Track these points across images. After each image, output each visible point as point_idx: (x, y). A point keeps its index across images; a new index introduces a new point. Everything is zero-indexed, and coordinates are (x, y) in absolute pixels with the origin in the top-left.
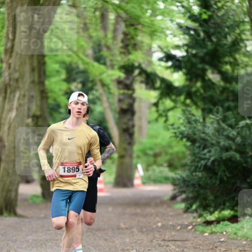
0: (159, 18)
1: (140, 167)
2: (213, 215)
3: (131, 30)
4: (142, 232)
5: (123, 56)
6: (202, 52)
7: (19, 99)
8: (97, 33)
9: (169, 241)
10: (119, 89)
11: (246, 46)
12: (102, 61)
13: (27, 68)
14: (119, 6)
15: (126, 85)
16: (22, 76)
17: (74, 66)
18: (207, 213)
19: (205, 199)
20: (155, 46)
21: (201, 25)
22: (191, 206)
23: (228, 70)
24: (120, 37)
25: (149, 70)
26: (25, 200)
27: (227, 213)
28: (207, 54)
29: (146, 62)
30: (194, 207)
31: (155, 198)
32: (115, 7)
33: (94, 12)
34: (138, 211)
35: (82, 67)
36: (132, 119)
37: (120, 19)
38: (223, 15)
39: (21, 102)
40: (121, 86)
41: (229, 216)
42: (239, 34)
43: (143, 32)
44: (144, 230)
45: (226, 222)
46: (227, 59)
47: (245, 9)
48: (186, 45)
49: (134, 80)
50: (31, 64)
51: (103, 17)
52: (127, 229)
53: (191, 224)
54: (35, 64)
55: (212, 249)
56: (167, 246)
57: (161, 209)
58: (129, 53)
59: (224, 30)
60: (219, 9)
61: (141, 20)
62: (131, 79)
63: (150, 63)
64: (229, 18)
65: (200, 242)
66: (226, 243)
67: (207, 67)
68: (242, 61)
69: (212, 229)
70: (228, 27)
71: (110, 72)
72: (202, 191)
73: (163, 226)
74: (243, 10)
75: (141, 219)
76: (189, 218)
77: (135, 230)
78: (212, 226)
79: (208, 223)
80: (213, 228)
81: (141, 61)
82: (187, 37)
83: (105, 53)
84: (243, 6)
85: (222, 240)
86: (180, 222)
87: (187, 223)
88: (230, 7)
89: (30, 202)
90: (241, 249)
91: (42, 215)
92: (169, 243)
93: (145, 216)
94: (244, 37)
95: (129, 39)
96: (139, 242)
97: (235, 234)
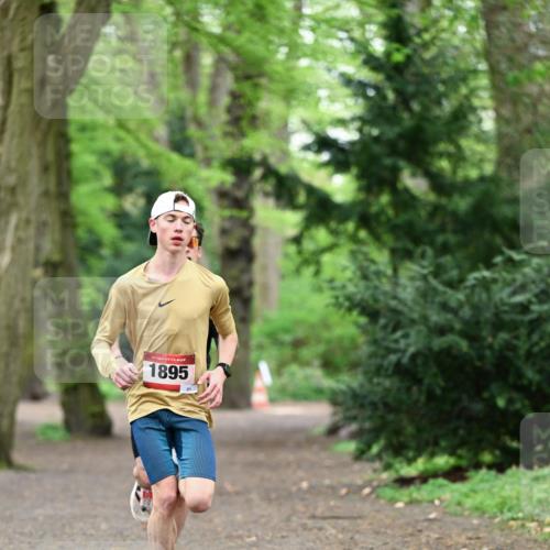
0: (304, 62)
1: (264, 367)
2: (414, 465)
3: (246, 88)
4: (269, 500)
5: (230, 141)
6: (392, 132)
7: (17, 228)
8: (176, 94)
9: (324, 518)
10: (222, 207)
11: (480, 121)
12: (188, 151)
13: (34, 165)
14: (221, 39)
15: (236, 200)
16: (23, 181)
17: (129, 160)
18: (401, 462)
19: (398, 432)
20: (294, 121)
21: (389, 78)
22: (369, 447)
23: (442, 170)
24: (225, 100)
25: (283, 169)
26: (30, 435)
27: (443, 461)
28: (401, 136)
29: (278, 153)
30: (375, 449)
31: (295, 431)
32: (215, 41)
33: (171, 51)
34: (261, 456)
35: (145, 163)
36: (248, 270)
37: (223, 66)
38: (434, 58)
39: (22, 234)
40: (226, 202)
41: (447, 468)
42: (467, 97)
43: (270, 91)
44: (273, 496)
45: (441, 481)
46: (442, 146)
47: (478, 45)
48: (360, 118)
49: (250, 191)
50: (42, 157)
51: (190, 61)
52: (237, 493)
53: (368, 483)
54: (51, 156)
55: (411, 535)
56: (320, 529)
57: (307, 455)
58: (243, 135)
59: (435, 88)
60: (425, 46)
61: (267, 68)
62: (246, 187)
63: (286, 154)
64: (446, 63)
65: (388, 521)
66: (439, 524)
67: (402, 163)
68: (474, 153)
69: (410, 495)
70: (444, 82)
71: (205, 173)
72: (391, 417)
73: (311, 488)
74: (475, 48)
75: (268, 474)
76: (365, 472)
77: (254, 496)
78: (412, 488)
79: (404, 482)
80: (414, 492)
81: (268, 151)
82: (361, 101)
83: (192, 131)
84: (474, 39)
85: (432, 516)
86: (346, 480)
87: (359, 482)
88: (448, 41)
89: (40, 439)
90: (470, 534)
91: (65, 466)
92: (325, 524)
93: (275, 467)
94: (476, 102)
95: (241, 107)
96: (263, 520)
97: (459, 504)
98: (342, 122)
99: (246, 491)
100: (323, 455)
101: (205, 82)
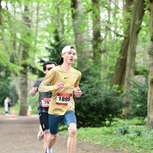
0: (38, 45)
1: (30, 108)
3: (26, 50)
4: (30, 134)
8: (11, 51)
14: (21, 40)
15: (24, 73)
24: (21, 53)
25: (33, 66)
32: (19, 40)
33: (10, 42)
35: (5, 65)
36: (26, 87)
37: (21, 45)
43: (31, 50)
44: (32, 133)
49: (27, 71)
51: (14, 44)
52: (24, 133)
55: (60, 141)
60: (63, 41)
63: (34, 64)
69: (60, 133)
71: (17, 67)
77: (28, 134)
83: (15, 59)
98: (45, 57)
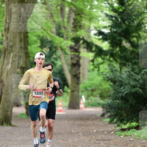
0: (94, 10)
1: (83, 97)
2: (126, 125)
3: (78, 17)
5: (73, 32)
6: (119, 30)
7: (13, 57)
8: (58, 19)
9: (100, 140)
10: (71, 52)
11: (145, 27)
12: (61, 35)
13: (18, 40)
14: (71, 4)
15: (75, 50)
16: (14, 44)
17: (45, 38)
18: (122, 124)
19: (121, 116)
20: (92, 27)
21: (119, 15)
22: (113, 120)
23: (135, 40)
24: (72, 21)
25: (89, 40)
26: (17, 116)
27: (134, 124)
28: (122, 31)
29: (87, 36)
30: (115, 120)
31: (92, 115)
32: (69, 4)
33: (57, 7)
34: (82, 123)
35: (49, 39)
36: (79, 69)
37: (72, 11)
38: (132, 9)
39: (14, 59)
40: (72, 50)
41: (135, 126)
42: (141, 20)
43: (85, 18)
44: (86, 134)
45: (134, 130)
46: (134, 34)
47: (145, 5)
48: (110, 26)
49: (80, 46)
50: (20, 37)
51: (62, 10)
52: (75, 133)
53: (113, 130)
54: (22, 37)
55: (125, 145)
56: (99, 143)
57: (96, 122)
58: (77, 31)
59: (133, 17)
60: (129, 5)
61: (84, 11)
62: (78, 46)
63: (89, 37)
64: (135, 10)
65: (119, 141)
66: (133, 142)
67: (122, 38)
68: (143, 36)
69: (125, 134)
70: (135, 16)
71: (66, 42)
72: (119, 111)
73: (97, 131)
74: (143, 6)
75: (84, 128)
76: (112, 127)
77: (80, 134)
78: (126, 132)
79: (123, 130)
81: (84, 36)
82: (111, 21)
83: (63, 31)
84: (144, 3)
85: (131, 140)
86: (106, 129)
87: (111, 130)
88: (136, 4)
89: (19, 117)
90: (142, 145)
91: (26, 125)
92: (101, 142)
93: (86, 126)
94: (144, 21)
95: (77, 23)
96: (83, 141)
97: (139, 136)
98: (105, 27)
99: (78, 133)
100: (100, 122)
101: (66, 16)
